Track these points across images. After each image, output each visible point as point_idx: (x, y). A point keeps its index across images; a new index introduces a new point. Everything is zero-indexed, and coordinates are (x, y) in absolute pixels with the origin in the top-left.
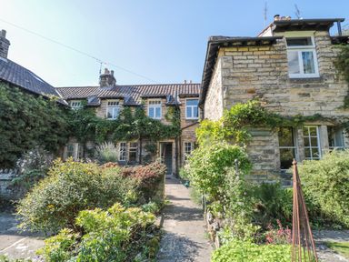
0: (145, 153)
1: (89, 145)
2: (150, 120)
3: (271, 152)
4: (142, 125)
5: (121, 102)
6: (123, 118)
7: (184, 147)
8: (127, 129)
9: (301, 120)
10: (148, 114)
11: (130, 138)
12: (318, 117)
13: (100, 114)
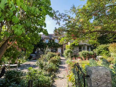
0: (55, 51)
1: (42, 49)
2: (56, 43)
3: (78, 50)
4: (54, 44)
5: (49, 39)
6: (49, 42)
7: (63, 49)
8: (51, 45)
9: (82, 45)
10: (55, 42)
11: (51, 47)
12: (85, 45)
13: (44, 42)
